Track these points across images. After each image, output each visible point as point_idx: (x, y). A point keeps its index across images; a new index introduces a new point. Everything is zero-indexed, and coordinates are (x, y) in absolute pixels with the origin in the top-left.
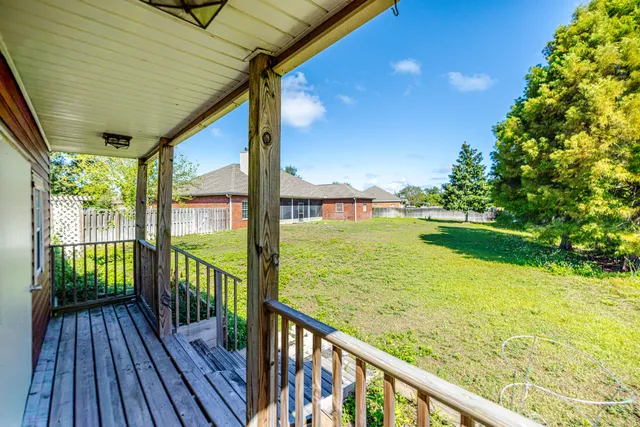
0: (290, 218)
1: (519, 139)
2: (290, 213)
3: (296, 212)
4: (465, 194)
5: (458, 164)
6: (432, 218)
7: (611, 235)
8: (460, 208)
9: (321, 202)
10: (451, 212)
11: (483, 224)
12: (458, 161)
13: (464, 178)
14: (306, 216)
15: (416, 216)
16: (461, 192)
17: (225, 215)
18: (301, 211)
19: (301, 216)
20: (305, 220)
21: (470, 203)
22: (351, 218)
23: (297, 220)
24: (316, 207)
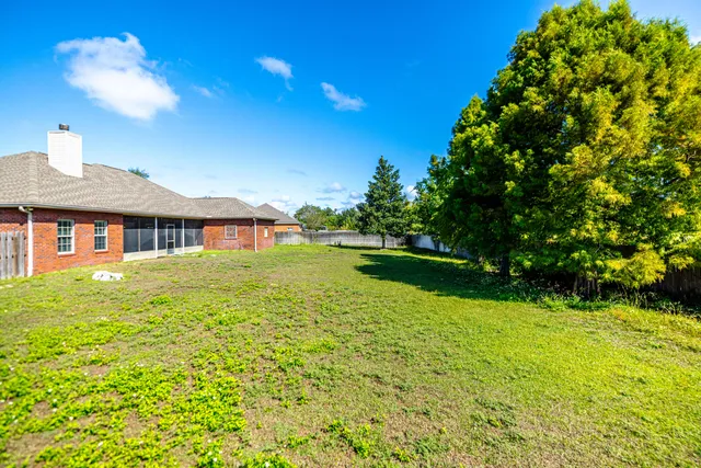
0: (152, 248)
1: (500, 150)
2: (152, 241)
3: (161, 239)
4: (384, 217)
5: (375, 181)
6: (342, 244)
7: (599, 263)
8: (378, 232)
9: (200, 223)
10: (368, 237)
11: (396, 249)
12: (375, 177)
13: (382, 197)
14: (179, 245)
15: (324, 243)
16: (380, 214)
17: (17, 247)
18: (170, 237)
19: (171, 246)
20: (176, 251)
21: (389, 227)
22: (249, 246)
23: (164, 252)
24: (193, 232)
